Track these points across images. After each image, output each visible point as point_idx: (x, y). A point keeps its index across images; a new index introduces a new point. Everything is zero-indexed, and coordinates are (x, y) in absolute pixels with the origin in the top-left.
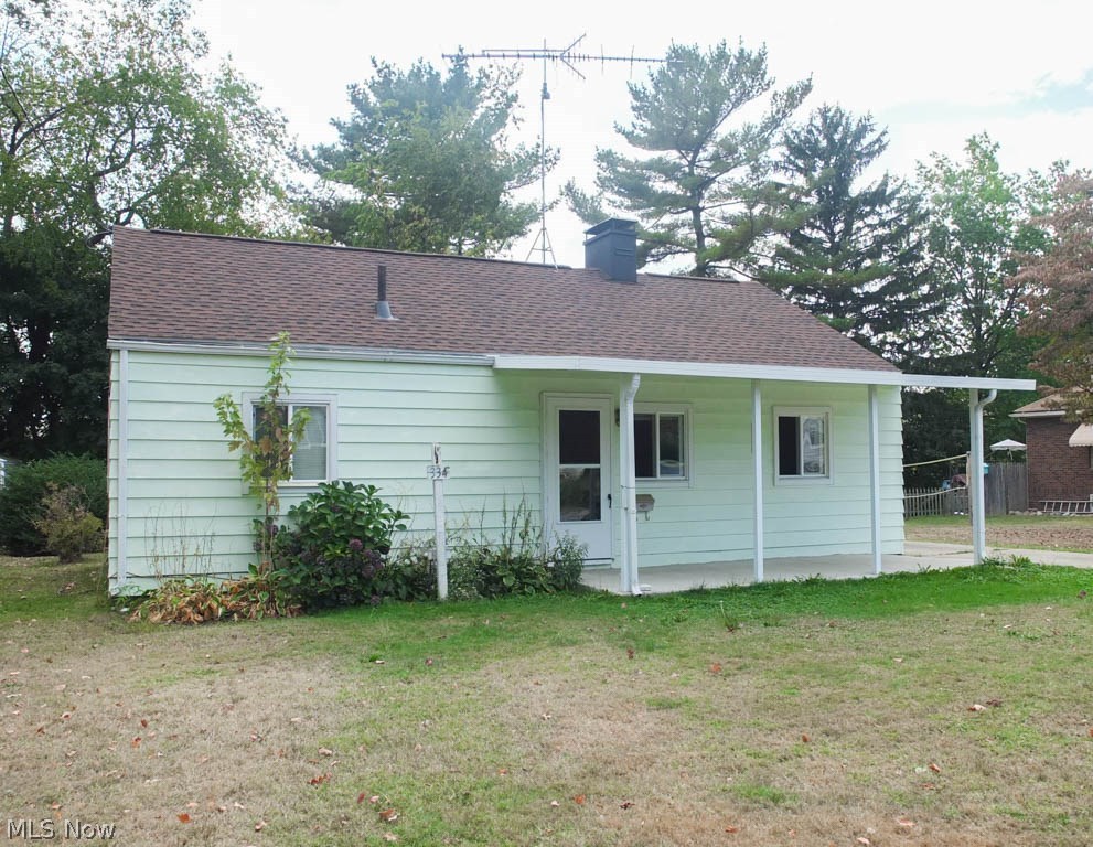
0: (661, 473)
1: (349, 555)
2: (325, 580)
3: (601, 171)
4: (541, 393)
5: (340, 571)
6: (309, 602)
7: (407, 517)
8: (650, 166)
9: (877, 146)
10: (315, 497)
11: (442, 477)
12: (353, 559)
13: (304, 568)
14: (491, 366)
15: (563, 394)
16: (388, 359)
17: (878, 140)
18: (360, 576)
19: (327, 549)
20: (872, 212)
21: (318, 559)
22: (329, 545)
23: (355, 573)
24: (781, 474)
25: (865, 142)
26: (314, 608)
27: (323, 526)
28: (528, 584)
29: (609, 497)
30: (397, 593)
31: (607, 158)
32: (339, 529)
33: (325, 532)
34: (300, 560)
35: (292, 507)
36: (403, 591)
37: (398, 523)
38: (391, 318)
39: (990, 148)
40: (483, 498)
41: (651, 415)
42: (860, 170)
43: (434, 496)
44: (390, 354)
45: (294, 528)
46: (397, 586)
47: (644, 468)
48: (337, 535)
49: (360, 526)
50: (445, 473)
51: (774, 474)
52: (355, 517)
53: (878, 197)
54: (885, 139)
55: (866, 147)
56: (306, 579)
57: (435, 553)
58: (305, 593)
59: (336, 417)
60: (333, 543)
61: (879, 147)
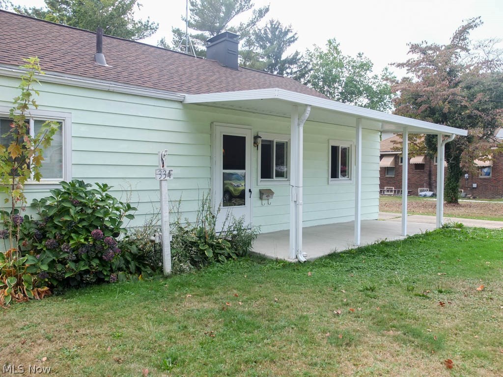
0: (276, 176)
1: (91, 243)
2: (70, 265)
3: (175, 37)
4: (212, 123)
5: (83, 256)
6: (55, 284)
7: (134, 209)
8: (197, 37)
9: (292, 39)
10: (58, 192)
11: (167, 178)
12: (94, 245)
13: (51, 255)
14: (181, 102)
15: (225, 124)
16: (111, 89)
17: (293, 37)
18: (101, 259)
19: (72, 239)
20: (289, 67)
21: (62, 246)
22: (73, 235)
23: (97, 257)
24: (332, 178)
25: (288, 36)
26: (61, 289)
27: (67, 218)
28: (221, 254)
29: (250, 191)
30: (128, 268)
31: (177, 32)
32: (81, 220)
33: (68, 224)
34: (45, 246)
35: (35, 200)
36: (132, 266)
37: (127, 213)
38: (107, 65)
39: (336, 45)
40: (181, 191)
41: (270, 141)
42: (286, 48)
43: (160, 190)
44: (112, 86)
45: (35, 217)
46: (128, 262)
47: (266, 173)
48: (80, 226)
49: (98, 217)
50: (169, 175)
51: (328, 178)
52: (94, 210)
53: (293, 61)
54: (296, 37)
55: (288, 39)
56: (52, 264)
57: (161, 237)
58: (52, 277)
59: (70, 130)
60: (76, 232)
61: (293, 40)
